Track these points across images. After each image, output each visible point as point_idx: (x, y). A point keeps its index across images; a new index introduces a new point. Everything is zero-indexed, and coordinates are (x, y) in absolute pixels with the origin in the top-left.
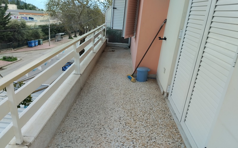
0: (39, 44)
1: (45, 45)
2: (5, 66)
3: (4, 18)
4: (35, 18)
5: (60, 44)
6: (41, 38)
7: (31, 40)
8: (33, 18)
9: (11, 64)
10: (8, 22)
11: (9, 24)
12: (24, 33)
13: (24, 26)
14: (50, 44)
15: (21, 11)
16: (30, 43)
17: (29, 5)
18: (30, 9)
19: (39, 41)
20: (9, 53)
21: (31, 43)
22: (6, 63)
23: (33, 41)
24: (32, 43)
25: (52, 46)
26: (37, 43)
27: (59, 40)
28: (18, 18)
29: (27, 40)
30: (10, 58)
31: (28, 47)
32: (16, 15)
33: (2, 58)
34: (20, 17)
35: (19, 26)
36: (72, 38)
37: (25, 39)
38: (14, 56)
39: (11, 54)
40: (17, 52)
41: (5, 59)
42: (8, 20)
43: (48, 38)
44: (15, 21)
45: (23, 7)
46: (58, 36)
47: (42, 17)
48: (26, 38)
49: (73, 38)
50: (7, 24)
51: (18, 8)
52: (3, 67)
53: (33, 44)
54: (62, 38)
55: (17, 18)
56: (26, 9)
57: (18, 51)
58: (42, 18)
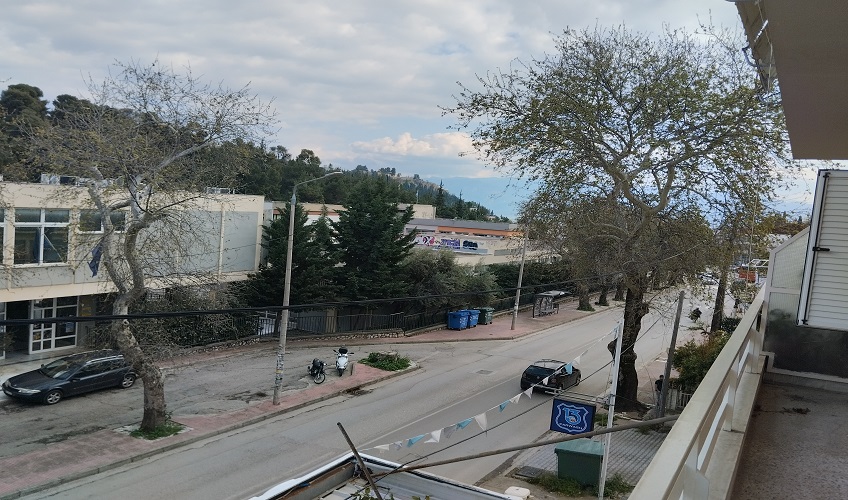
0: (482, 321)
1: (500, 325)
2: (370, 384)
3: (397, 243)
4: (482, 243)
5: (547, 325)
6: (491, 302)
7: (460, 307)
8: (475, 245)
9: (389, 377)
10: (406, 255)
11: (408, 259)
12: (444, 288)
13: (446, 265)
14: (515, 325)
15: (447, 222)
16: (454, 316)
17: (470, 204)
18: (472, 217)
19: (483, 314)
20: (388, 345)
21: (457, 317)
22: (375, 373)
23: (464, 312)
24: (460, 316)
25: (519, 329)
26: (476, 318)
27: (547, 312)
28: (435, 244)
29: (448, 307)
30: (389, 358)
31: (447, 328)
32: (428, 234)
33: (366, 356)
34: (439, 238)
35: (432, 265)
36: (590, 309)
37: (444, 305)
38: (402, 355)
39: (394, 347)
40: (412, 343)
41: (374, 360)
42: (404, 250)
43: (513, 305)
44: (426, 253)
45: (451, 210)
46: (545, 300)
47: (505, 242)
48: (445, 302)
49: (594, 306)
50: (401, 258)
51: (439, 214)
52: (364, 385)
53: (463, 322)
54: (556, 306)
55: (432, 242)
56: (460, 216)
57: (415, 338)
58: (502, 245)
